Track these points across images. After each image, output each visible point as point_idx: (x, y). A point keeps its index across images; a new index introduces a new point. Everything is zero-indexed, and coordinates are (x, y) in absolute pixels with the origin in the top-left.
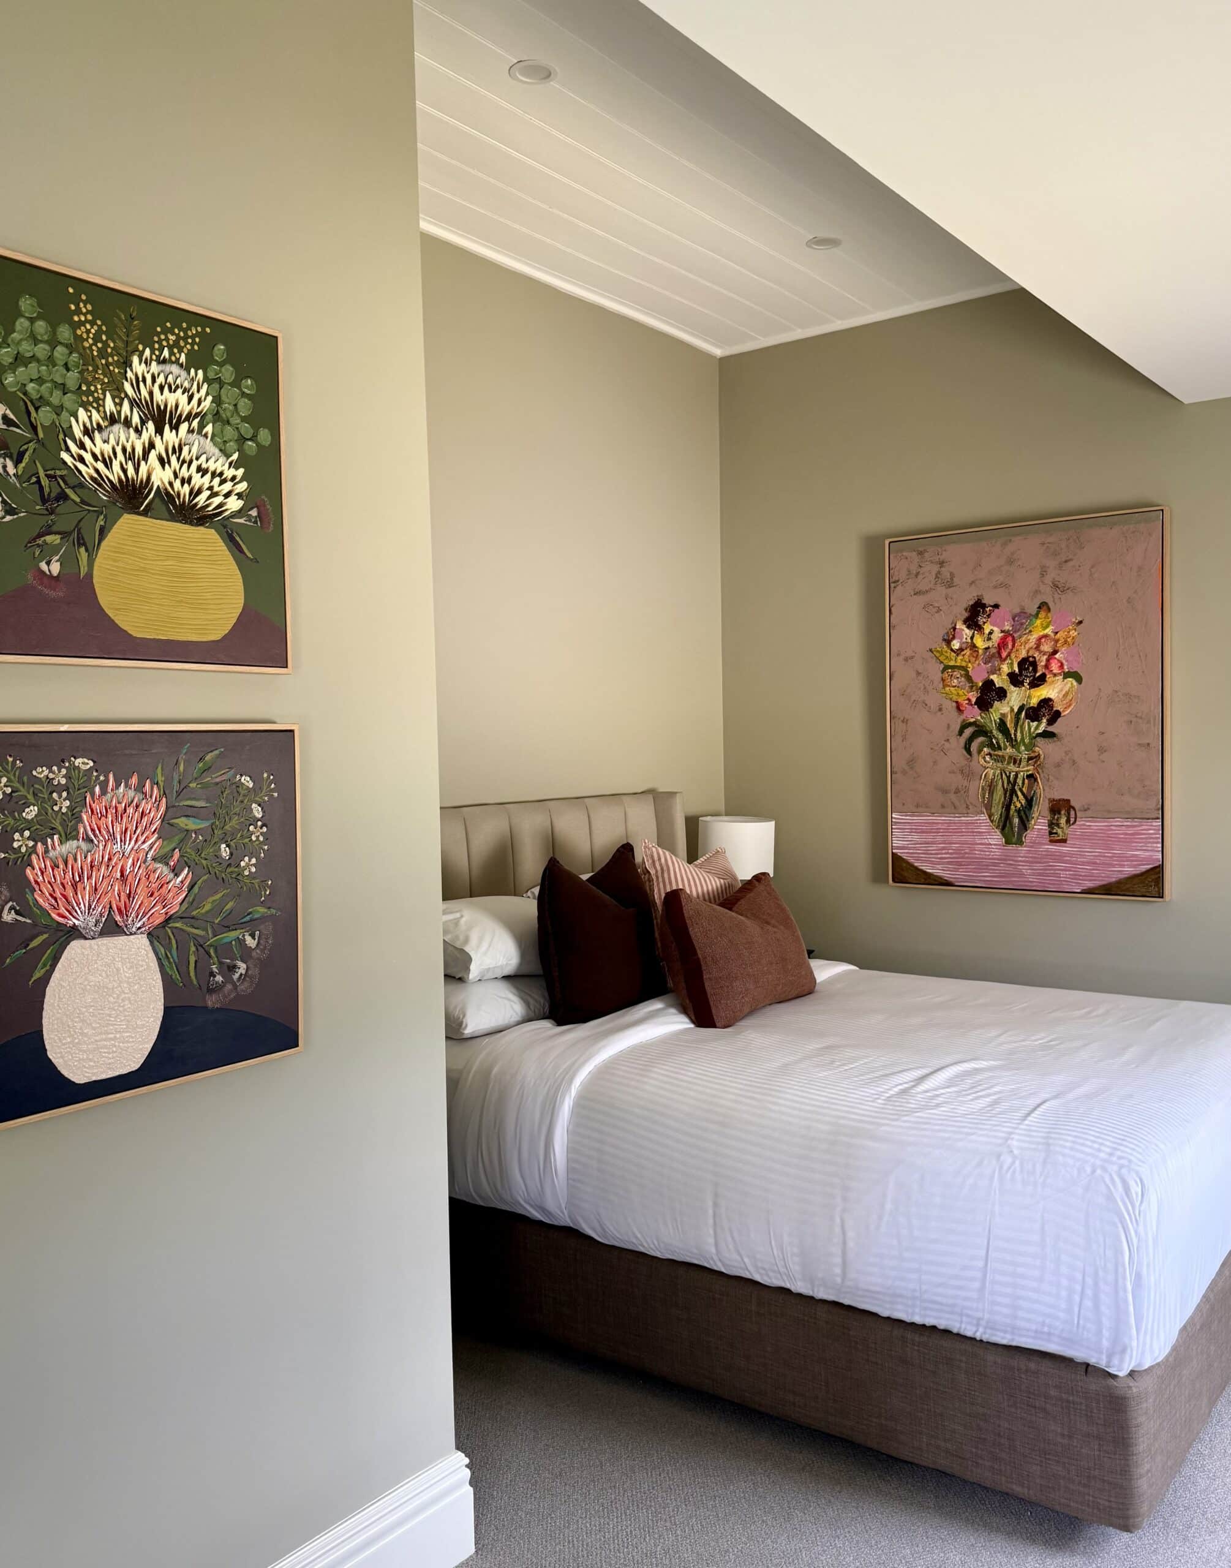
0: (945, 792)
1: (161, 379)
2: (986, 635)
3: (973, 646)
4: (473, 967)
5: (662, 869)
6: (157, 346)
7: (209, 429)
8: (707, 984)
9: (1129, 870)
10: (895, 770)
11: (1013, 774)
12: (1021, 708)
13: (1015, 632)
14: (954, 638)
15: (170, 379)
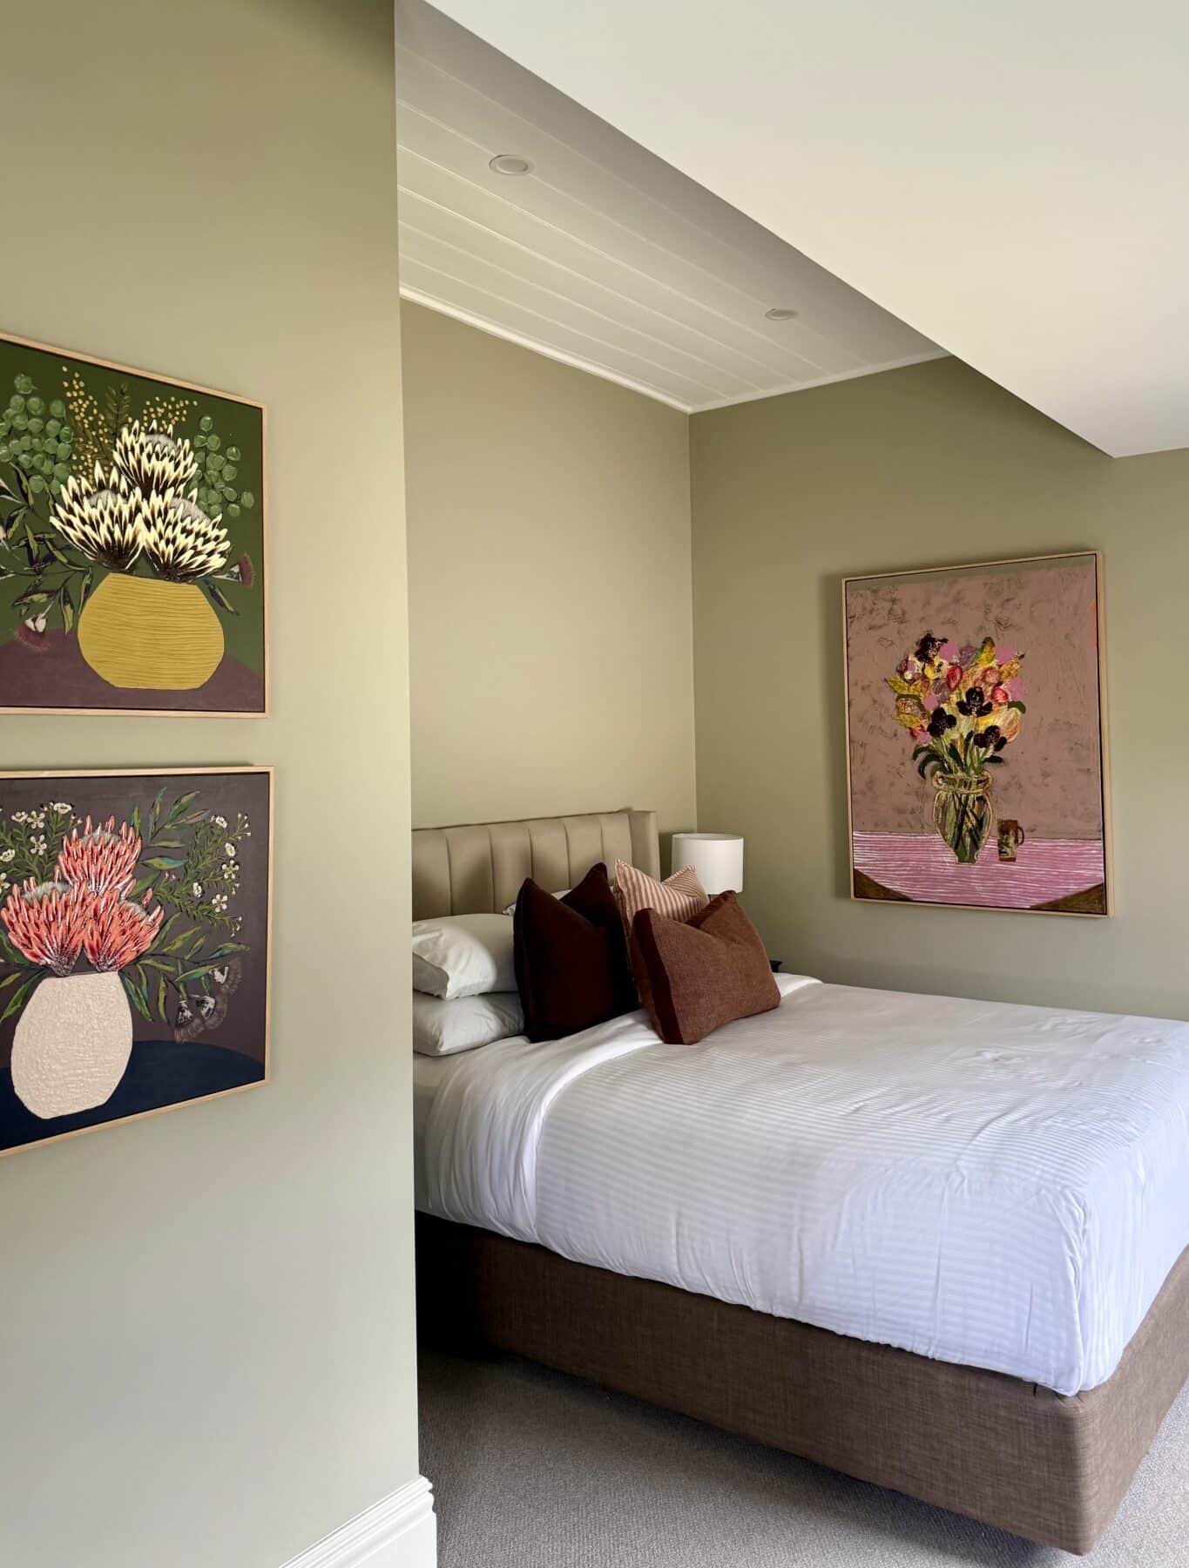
0: (901, 811)
1: (149, 449)
2: (935, 667)
3: (924, 677)
4: (449, 985)
5: (634, 887)
6: (146, 418)
7: (194, 493)
8: (674, 1001)
9: (1074, 888)
10: (855, 790)
11: (964, 796)
12: (970, 735)
13: (963, 664)
14: (906, 669)
15: (158, 448)
